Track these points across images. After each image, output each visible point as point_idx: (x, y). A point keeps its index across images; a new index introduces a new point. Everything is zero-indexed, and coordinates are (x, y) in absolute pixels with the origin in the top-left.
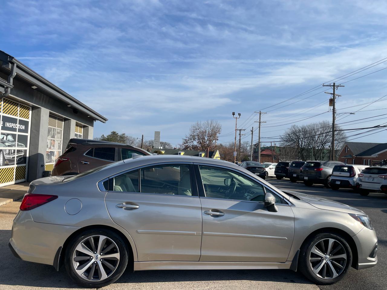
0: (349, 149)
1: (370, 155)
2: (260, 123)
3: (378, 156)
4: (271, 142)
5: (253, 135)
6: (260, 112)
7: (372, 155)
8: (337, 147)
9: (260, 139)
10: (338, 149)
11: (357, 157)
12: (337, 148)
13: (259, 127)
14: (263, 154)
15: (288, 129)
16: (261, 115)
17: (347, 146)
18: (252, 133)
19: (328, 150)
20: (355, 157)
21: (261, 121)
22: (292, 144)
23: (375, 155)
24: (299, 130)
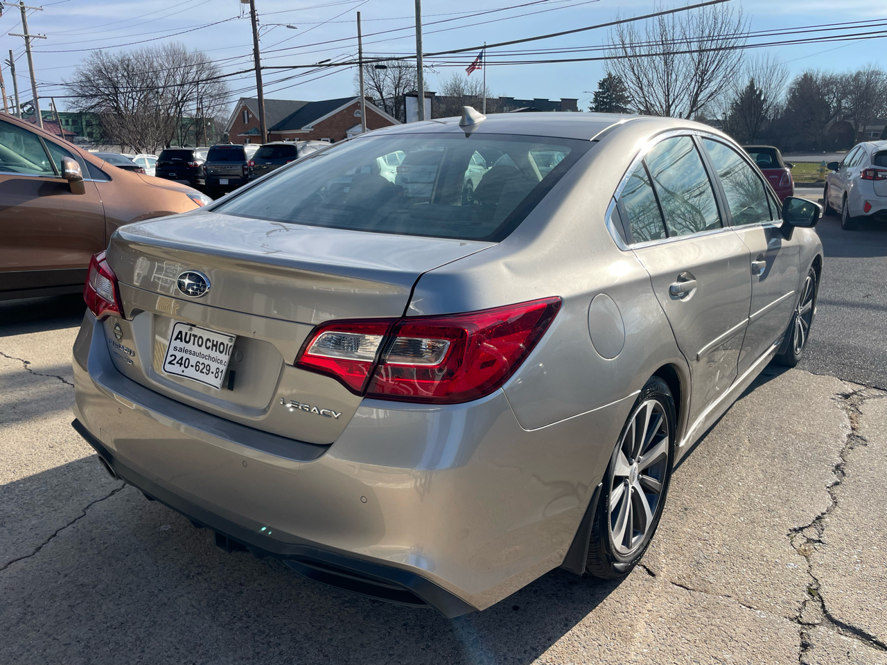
0: (250, 116)
1: (299, 128)
2: (27, 38)
3: (312, 130)
4: (52, 97)
5: (17, 77)
6: (21, 3)
7: (303, 129)
8: (210, 111)
9: (37, 89)
10: (213, 116)
11: (272, 132)
12: (212, 113)
13: (28, 52)
15: (84, 60)
16: (27, 14)
17: (245, 108)
18: (13, 70)
19: (191, 119)
20: (268, 133)
21: (29, 34)
22: (99, 104)
23: (307, 128)
24: (114, 66)
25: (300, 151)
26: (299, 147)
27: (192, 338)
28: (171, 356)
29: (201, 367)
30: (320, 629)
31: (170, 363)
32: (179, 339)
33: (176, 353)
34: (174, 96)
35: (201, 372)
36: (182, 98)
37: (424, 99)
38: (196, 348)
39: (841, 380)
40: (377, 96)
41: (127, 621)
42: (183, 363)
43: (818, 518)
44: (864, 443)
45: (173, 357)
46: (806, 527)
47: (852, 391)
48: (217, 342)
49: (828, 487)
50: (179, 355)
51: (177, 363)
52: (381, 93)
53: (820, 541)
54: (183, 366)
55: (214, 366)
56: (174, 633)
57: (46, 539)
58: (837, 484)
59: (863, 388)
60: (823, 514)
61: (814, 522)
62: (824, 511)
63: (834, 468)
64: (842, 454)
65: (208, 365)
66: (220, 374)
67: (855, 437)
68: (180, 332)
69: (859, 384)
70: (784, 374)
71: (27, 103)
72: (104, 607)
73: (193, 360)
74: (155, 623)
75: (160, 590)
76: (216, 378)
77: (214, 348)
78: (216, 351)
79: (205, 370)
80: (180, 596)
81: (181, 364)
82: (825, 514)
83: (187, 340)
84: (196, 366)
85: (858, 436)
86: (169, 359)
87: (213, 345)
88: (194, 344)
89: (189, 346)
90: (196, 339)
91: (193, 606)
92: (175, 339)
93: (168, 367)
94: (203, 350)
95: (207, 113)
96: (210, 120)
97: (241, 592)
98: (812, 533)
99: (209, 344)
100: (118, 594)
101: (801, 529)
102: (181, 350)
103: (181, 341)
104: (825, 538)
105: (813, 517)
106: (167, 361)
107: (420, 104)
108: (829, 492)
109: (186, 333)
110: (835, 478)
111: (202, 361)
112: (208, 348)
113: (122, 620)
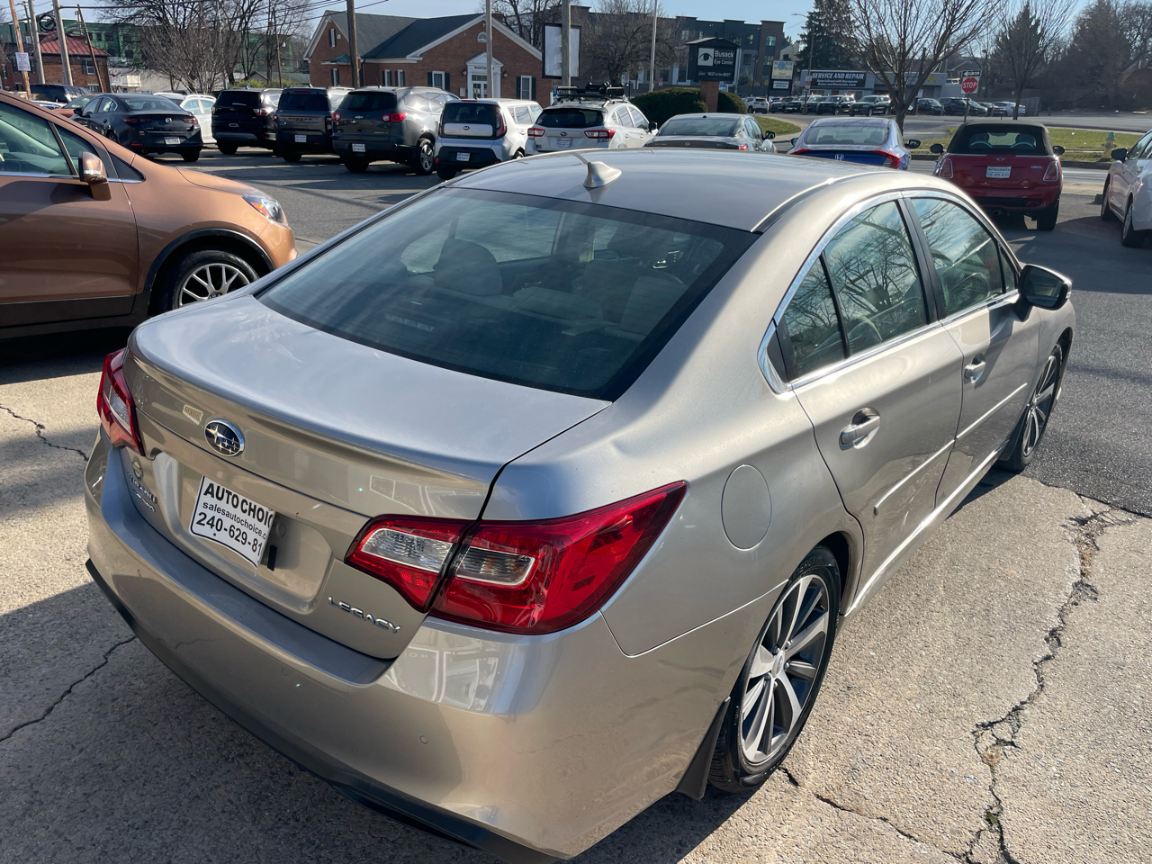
0: (339, 37)
1: (404, 56)
3: (421, 59)
4: (79, 8)
7: (408, 57)
8: (285, 26)
10: (290, 33)
11: (367, 61)
14: (49, 52)
17: (331, 25)
19: (261, 36)
20: (362, 61)
23: (414, 56)
25: (400, 100)
26: (399, 96)
27: (226, 495)
28: (200, 514)
29: (237, 533)
30: (381, 842)
31: (199, 523)
32: (210, 493)
33: (207, 511)
34: (238, 4)
35: (236, 539)
36: (249, 7)
37: (570, 30)
38: (229, 508)
39: (1080, 495)
40: (509, 12)
41: (152, 820)
42: (215, 523)
43: (1016, 709)
44: (1094, 595)
45: (203, 516)
46: (998, 722)
47: (1090, 514)
48: (255, 506)
49: (1036, 664)
50: (210, 514)
51: (208, 523)
52: (515, 8)
53: (1012, 743)
54: (214, 528)
55: (251, 536)
56: (207, 838)
57: (58, 697)
58: (1048, 658)
59: (1107, 508)
60: (1022, 703)
61: (1009, 714)
62: (1025, 699)
63: (1047, 634)
64: (1062, 614)
65: (244, 533)
66: (258, 548)
67: (1084, 587)
68: (211, 486)
69: (1103, 502)
70: (1005, 484)
71: (45, 15)
72: (125, 798)
73: (227, 523)
74: (185, 823)
75: (192, 776)
76: (254, 551)
77: (252, 513)
78: (254, 517)
79: (240, 538)
80: (216, 787)
81: (212, 525)
82: (1025, 703)
83: (220, 496)
84: (231, 530)
85: (1087, 585)
86: (198, 518)
87: (250, 509)
88: (227, 502)
89: (222, 504)
90: (231, 497)
91: (231, 802)
92: (205, 494)
93: (197, 528)
94: (238, 511)
95: (282, 29)
96: (285, 38)
97: (289, 785)
98: (1003, 731)
99: (246, 507)
100: (142, 780)
101: (991, 724)
102: (212, 508)
103: (213, 496)
104: (1019, 740)
105: (1009, 707)
106: (196, 521)
107: (565, 38)
108: (1035, 670)
109: (219, 487)
110: (1047, 650)
111: (237, 525)
112: (244, 511)
113: (146, 817)
